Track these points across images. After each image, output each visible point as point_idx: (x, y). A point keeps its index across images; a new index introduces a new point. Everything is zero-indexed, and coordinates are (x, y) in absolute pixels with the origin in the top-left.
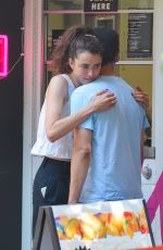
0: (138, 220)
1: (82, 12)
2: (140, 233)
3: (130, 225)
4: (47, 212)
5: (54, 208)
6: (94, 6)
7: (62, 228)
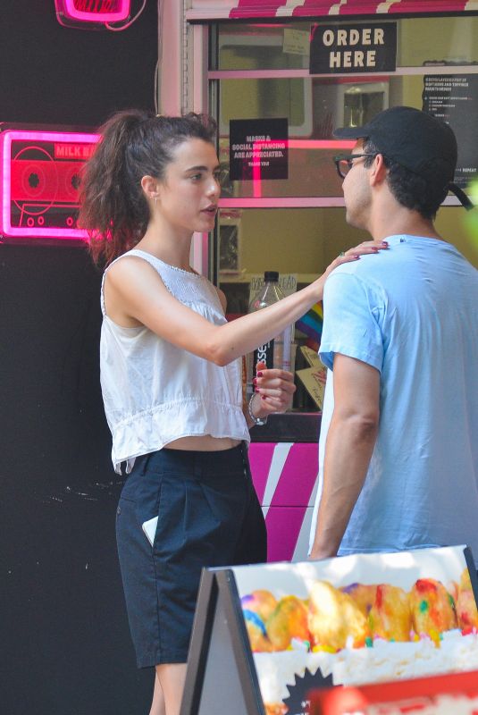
0: (452, 600)
1: (304, 73)
2: (457, 632)
3: (434, 614)
4: (222, 585)
5: (239, 571)
6: (334, 59)
7: (260, 623)
